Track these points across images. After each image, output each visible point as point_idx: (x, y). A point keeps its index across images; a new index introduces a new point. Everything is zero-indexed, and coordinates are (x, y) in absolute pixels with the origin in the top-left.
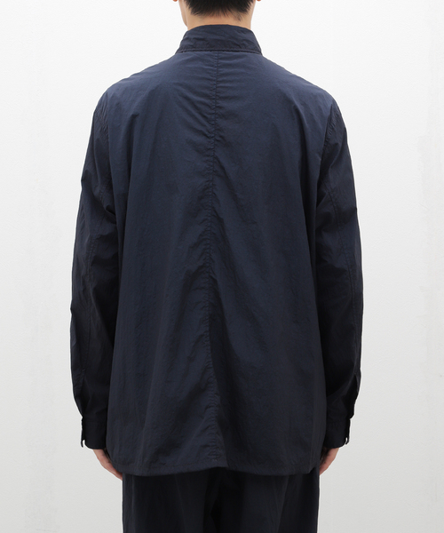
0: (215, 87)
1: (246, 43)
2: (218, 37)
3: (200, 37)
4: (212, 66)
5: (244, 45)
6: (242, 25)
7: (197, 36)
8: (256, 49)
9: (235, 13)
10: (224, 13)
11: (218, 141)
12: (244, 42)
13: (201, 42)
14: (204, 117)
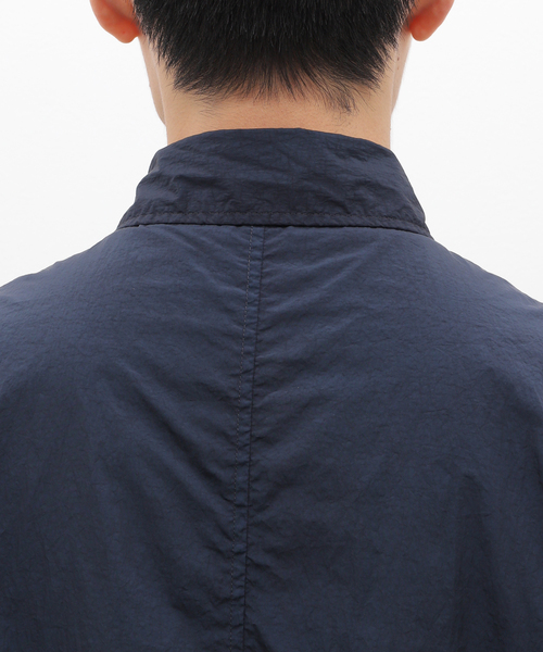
0: (248, 363)
1: (370, 197)
2: (265, 176)
3: (202, 173)
4: (242, 284)
5: (361, 201)
6: (353, 127)
7: (190, 171)
8: (403, 211)
9: (329, 84)
10: (290, 82)
11: (258, 566)
12: (362, 191)
13: (204, 194)
14: (208, 476)
